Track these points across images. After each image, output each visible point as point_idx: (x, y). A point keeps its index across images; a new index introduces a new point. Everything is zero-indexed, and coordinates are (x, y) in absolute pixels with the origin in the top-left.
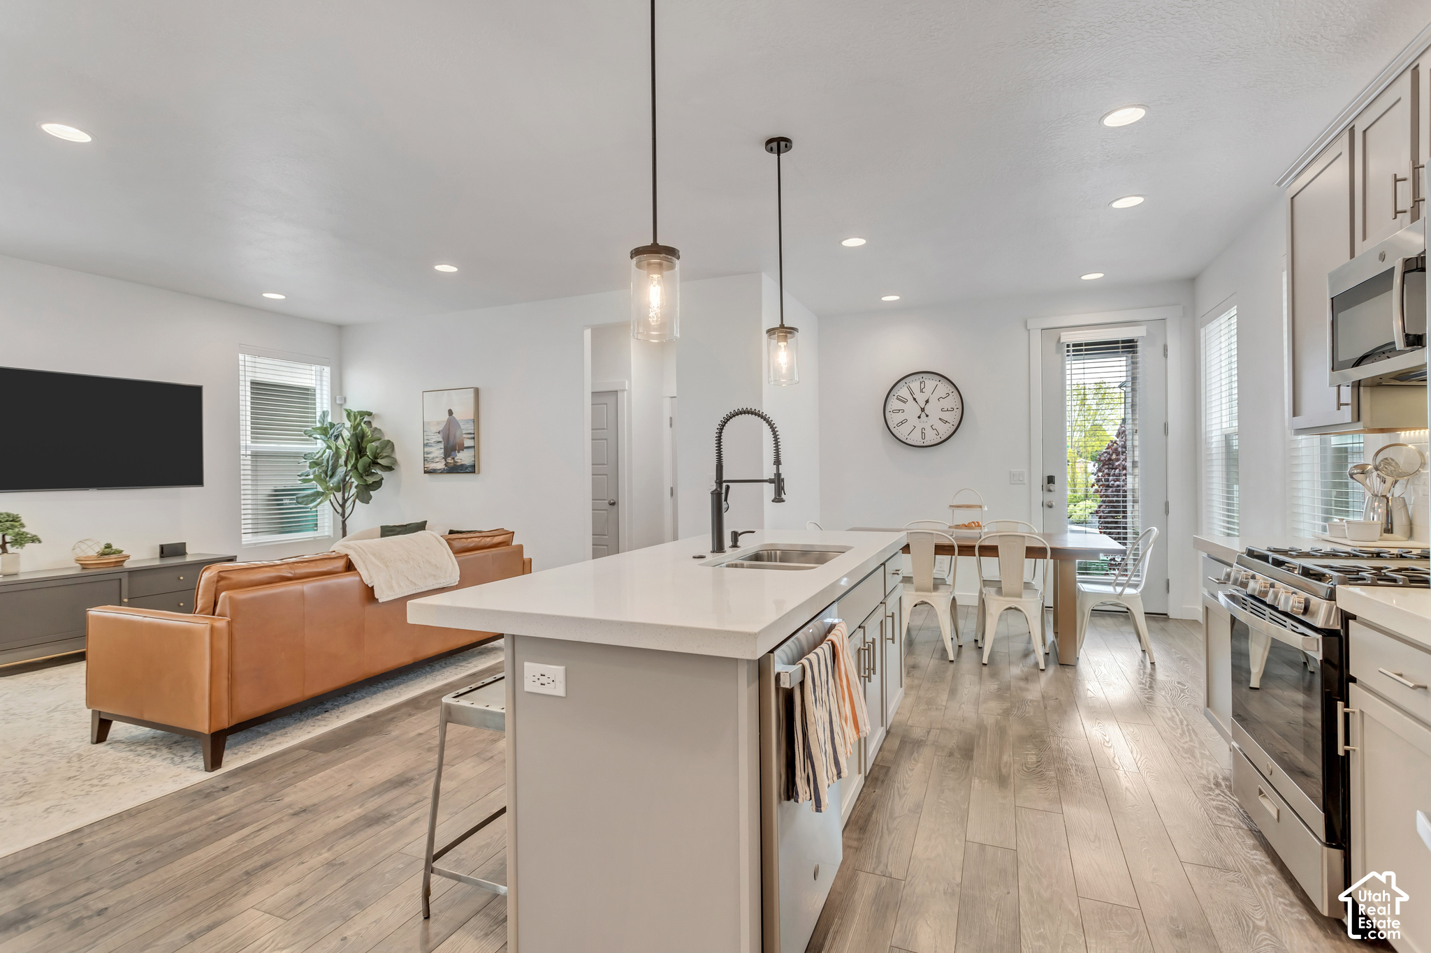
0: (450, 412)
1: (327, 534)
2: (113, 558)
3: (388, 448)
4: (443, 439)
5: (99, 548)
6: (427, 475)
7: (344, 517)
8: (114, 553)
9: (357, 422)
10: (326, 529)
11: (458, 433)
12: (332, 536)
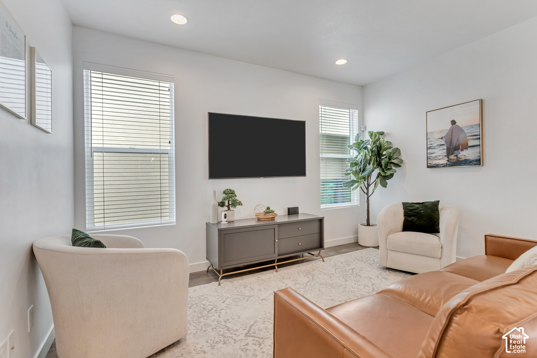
0: (453, 122)
1: (356, 204)
2: (270, 216)
3: (397, 153)
4: (446, 142)
5: (264, 209)
6: (429, 169)
7: (368, 195)
8: (271, 212)
9: (376, 139)
10: (355, 201)
11: (462, 137)
12: (359, 206)
